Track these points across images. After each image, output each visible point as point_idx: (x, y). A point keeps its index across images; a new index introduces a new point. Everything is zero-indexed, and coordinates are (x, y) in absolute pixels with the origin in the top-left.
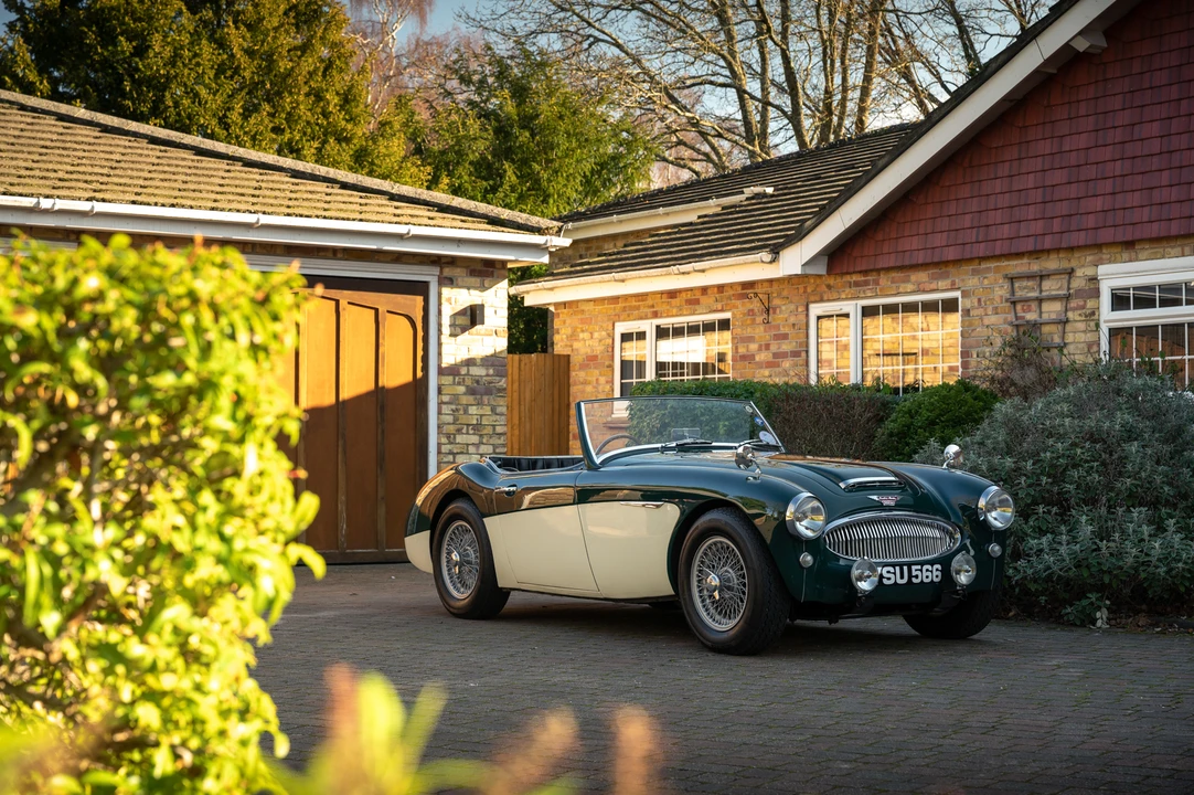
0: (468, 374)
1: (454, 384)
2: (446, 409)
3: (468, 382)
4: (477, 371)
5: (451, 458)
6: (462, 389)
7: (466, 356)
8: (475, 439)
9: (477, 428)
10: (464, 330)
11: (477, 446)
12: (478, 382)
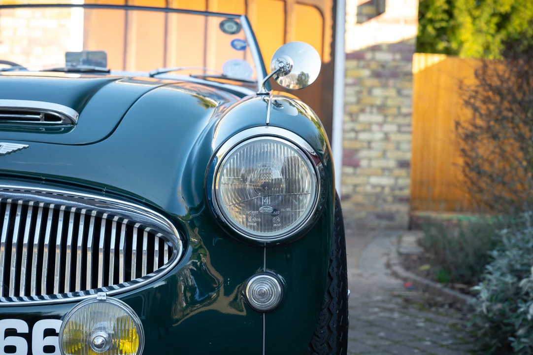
0: (373, 59)
1: (358, 67)
2: (351, 91)
3: (374, 66)
4: (383, 57)
5: (352, 135)
6: (366, 73)
7: (371, 42)
8: (379, 118)
9: (382, 108)
10: (370, 17)
11: (381, 125)
12: (383, 66)
